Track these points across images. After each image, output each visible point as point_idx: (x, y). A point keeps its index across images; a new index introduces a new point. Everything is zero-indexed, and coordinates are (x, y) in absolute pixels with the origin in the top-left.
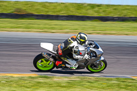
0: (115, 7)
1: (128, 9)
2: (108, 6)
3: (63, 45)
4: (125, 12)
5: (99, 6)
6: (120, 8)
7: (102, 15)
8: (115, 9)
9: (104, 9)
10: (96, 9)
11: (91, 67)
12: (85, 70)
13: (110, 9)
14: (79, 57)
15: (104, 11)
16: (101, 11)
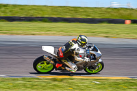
0: (22, 7)
1: (35, 9)
2: (15, 6)
3: (64, 48)
4: (32, 12)
5: (5, 6)
6: (27, 8)
7: (9, 15)
8: (22, 9)
9: (10, 9)
10: (3, 9)
11: (89, 68)
12: (83, 71)
13: (16, 9)
14: (80, 59)
15: (10, 11)
16: (7, 11)
